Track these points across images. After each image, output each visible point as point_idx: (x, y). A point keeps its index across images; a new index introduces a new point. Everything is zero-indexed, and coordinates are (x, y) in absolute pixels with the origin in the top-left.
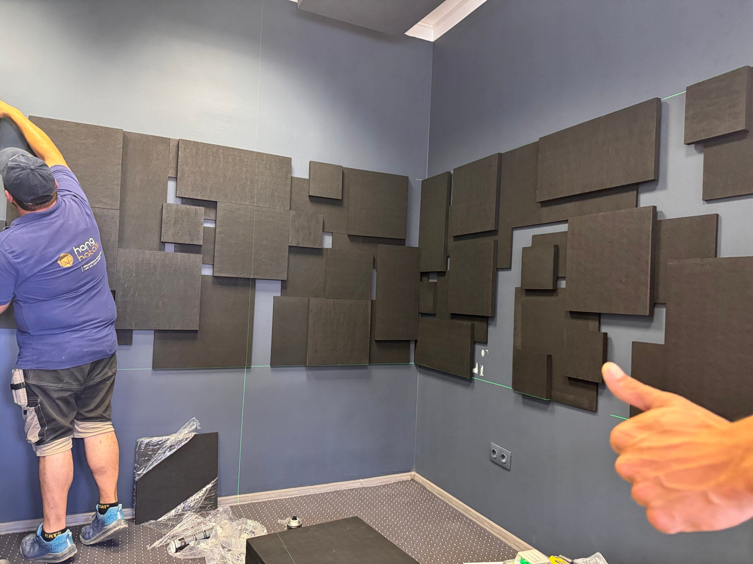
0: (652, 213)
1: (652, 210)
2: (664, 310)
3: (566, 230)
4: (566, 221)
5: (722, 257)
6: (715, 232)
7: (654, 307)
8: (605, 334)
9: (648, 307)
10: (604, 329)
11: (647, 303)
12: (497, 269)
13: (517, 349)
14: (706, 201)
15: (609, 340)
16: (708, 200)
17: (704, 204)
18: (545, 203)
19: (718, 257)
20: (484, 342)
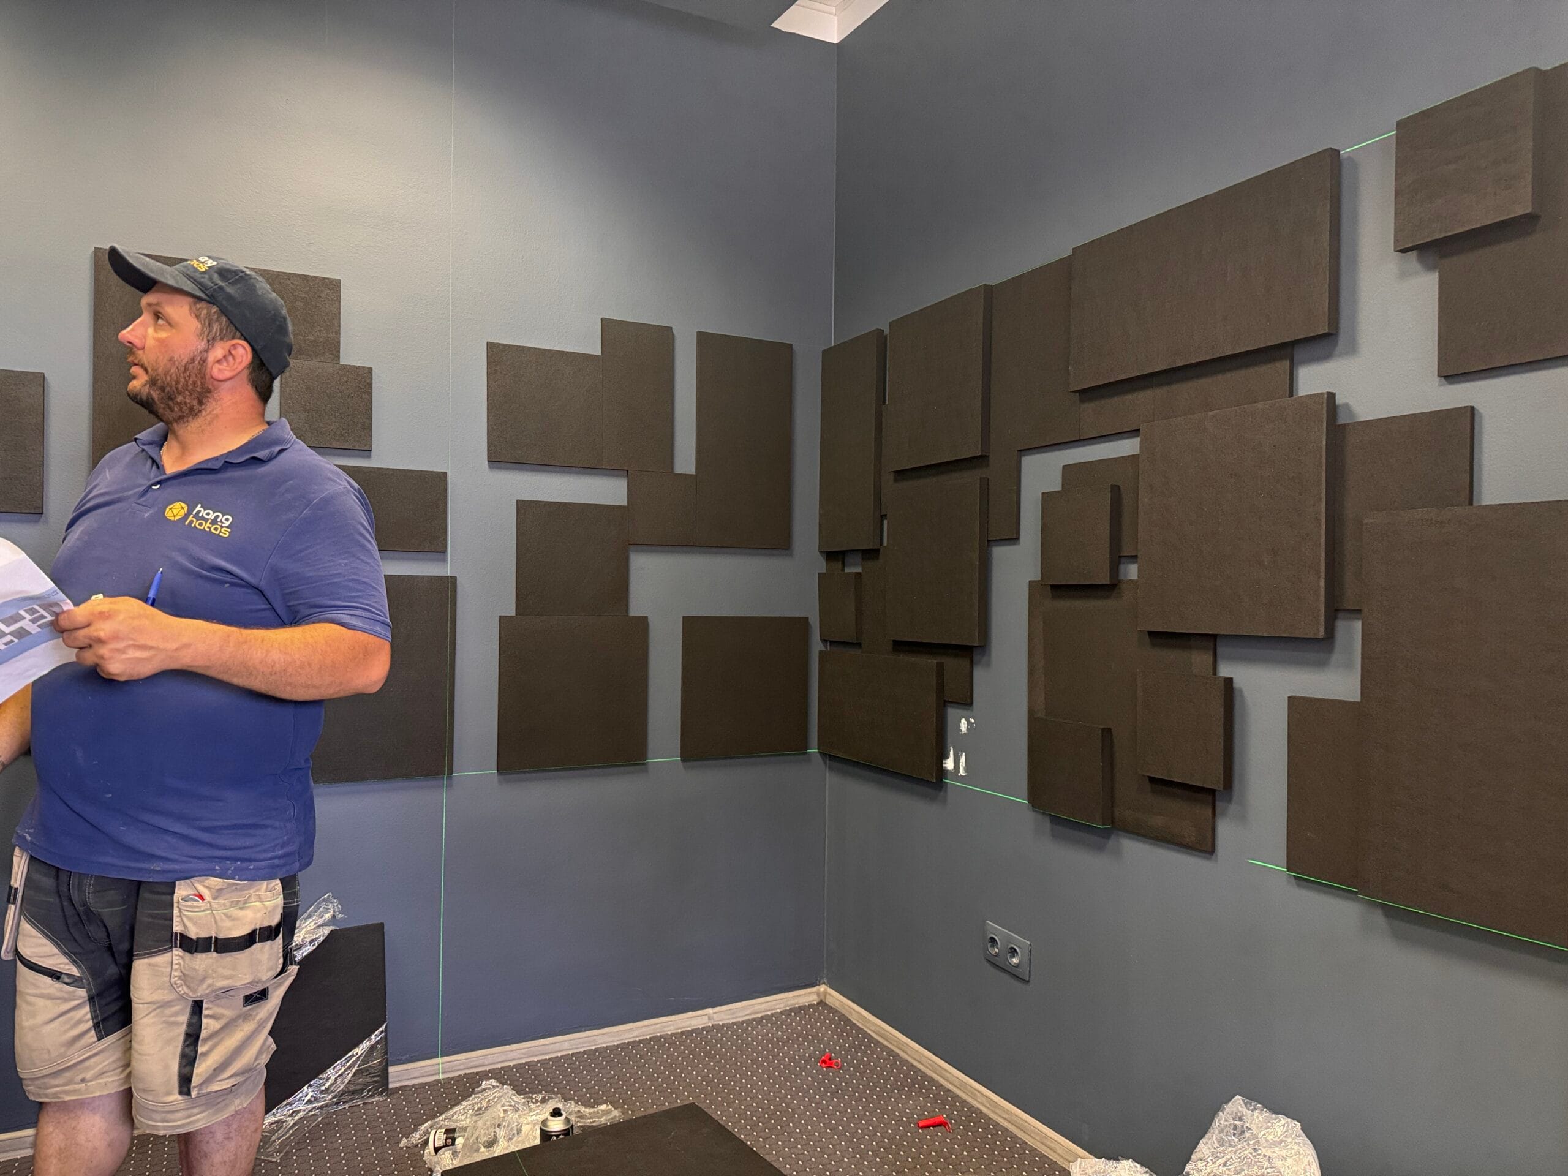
0: (1325, 409)
1: (1325, 401)
2: (1358, 625)
3: (1137, 451)
4: (1135, 432)
5: (1484, 503)
6: (1469, 448)
7: (1335, 618)
8: (1229, 681)
9: (1322, 619)
10: (1225, 670)
11: (1319, 610)
12: (988, 541)
13: (1036, 716)
14: (1446, 377)
15: (1237, 693)
16: (1450, 375)
17: (1440, 385)
18: (1087, 394)
19: (1475, 504)
20: (966, 702)
